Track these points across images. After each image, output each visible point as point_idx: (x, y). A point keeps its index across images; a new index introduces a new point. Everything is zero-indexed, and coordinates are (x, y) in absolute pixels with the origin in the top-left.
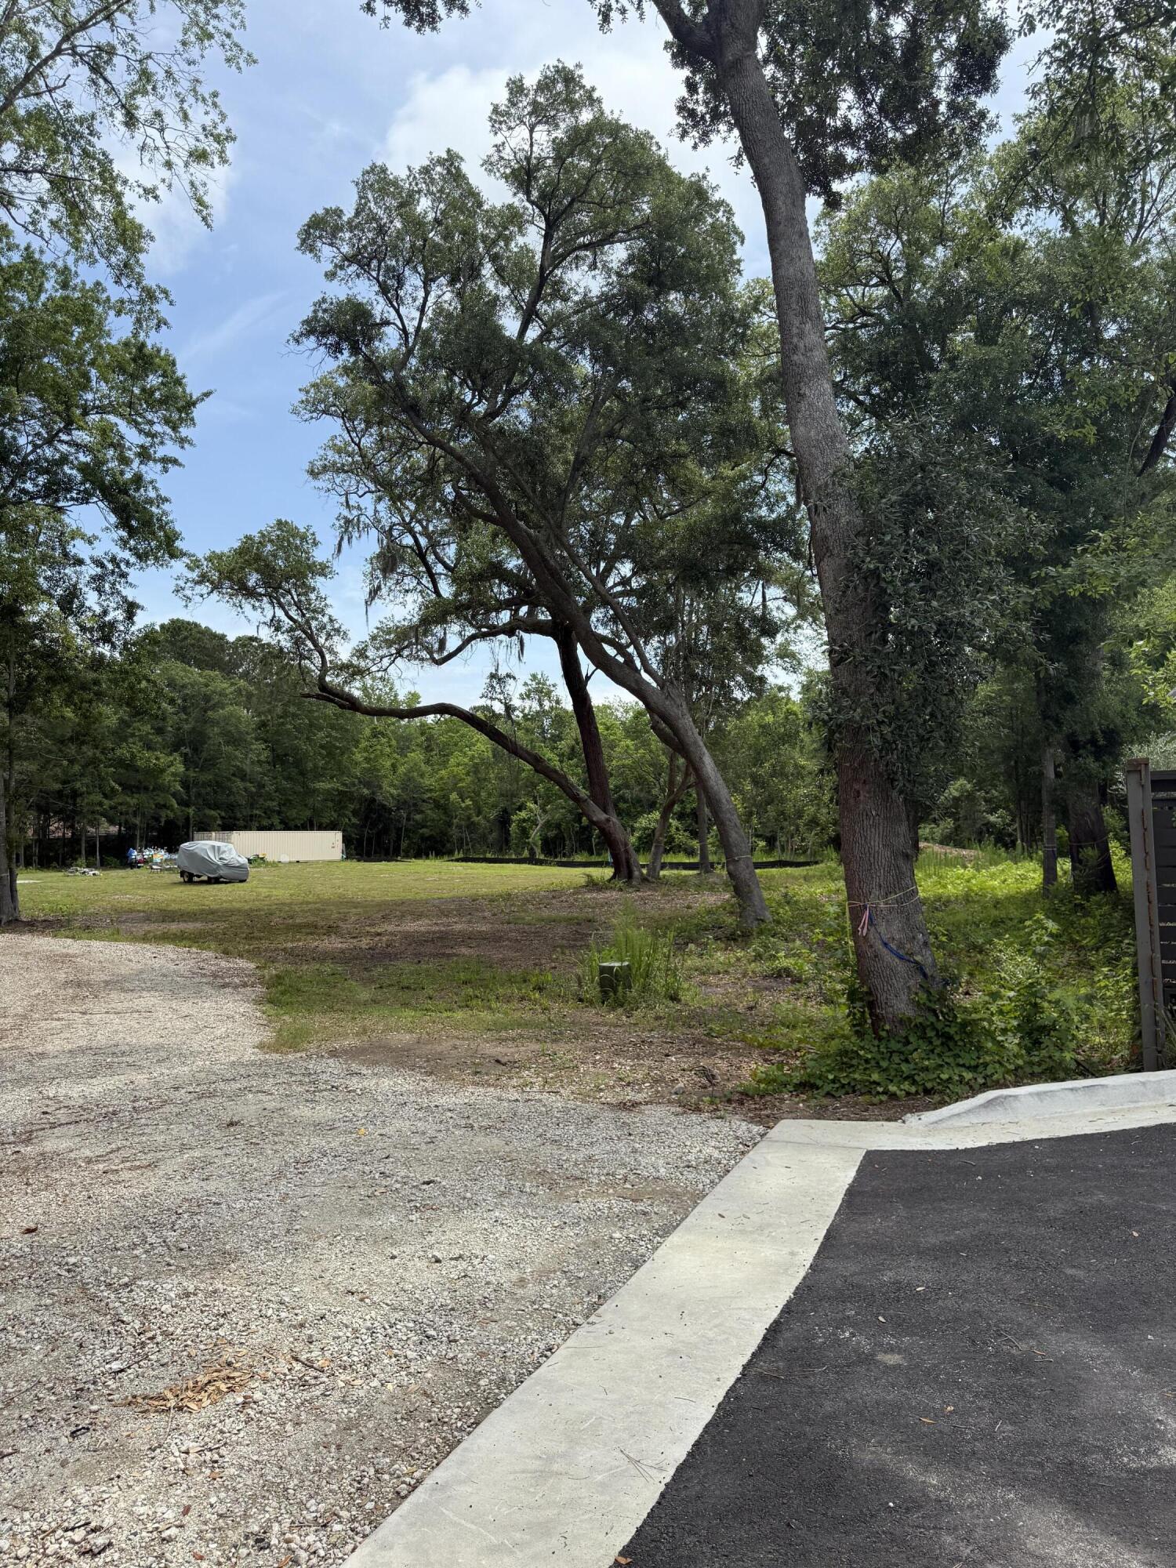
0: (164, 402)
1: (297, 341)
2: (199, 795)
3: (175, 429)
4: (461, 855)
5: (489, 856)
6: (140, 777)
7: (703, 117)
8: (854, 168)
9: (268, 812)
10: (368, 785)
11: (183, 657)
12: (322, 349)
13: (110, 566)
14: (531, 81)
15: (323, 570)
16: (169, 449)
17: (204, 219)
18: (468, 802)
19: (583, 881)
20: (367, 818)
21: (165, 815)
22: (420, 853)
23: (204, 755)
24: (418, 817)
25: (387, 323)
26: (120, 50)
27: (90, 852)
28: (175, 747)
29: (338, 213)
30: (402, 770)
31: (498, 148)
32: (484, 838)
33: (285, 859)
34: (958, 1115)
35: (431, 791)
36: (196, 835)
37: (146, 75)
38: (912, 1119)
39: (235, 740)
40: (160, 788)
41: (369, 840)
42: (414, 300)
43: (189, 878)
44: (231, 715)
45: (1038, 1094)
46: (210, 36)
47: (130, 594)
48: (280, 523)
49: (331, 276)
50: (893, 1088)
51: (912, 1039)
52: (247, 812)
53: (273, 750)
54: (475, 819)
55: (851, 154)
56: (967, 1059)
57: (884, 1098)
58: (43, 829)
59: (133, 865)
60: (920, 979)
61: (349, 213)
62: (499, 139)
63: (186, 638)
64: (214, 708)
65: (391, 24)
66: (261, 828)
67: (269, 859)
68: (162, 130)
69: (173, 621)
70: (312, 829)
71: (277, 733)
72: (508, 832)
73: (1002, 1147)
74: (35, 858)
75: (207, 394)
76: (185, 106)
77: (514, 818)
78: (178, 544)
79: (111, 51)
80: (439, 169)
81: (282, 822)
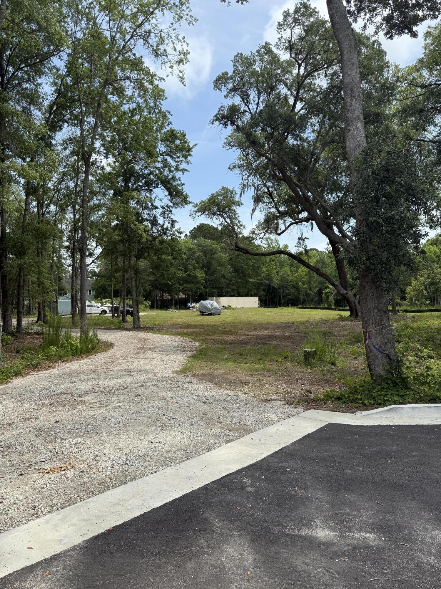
0: (181, 150)
1: (212, 123)
2: (210, 284)
3: (186, 158)
4: (301, 306)
5: (312, 306)
6: (191, 278)
7: (354, 12)
8: (423, 19)
9: (233, 290)
10: (268, 280)
11: (204, 237)
12: (221, 125)
13: (166, 208)
14: (292, 10)
15: (238, 204)
16: (183, 166)
17: (183, 83)
18: (306, 286)
19: (337, 317)
20: (268, 292)
21: (199, 291)
22: (287, 305)
23: (211, 270)
24: (287, 291)
25: (245, 111)
26: (153, 31)
27: (176, 304)
28: (202, 268)
29: (227, 73)
30: (281, 274)
31: (280, 39)
32: (313, 299)
33: (239, 307)
34: (376, 413)
35: (292, 281)
36: (209, 298)
37: (161, 38)
38: (358, 414)
39: (221, 264)
40: (198, 282)
41: (269, 300)
42: (254, 101)
43: (202, 313)
44: (219, 256)
45: (412, 408)
46: (182, 18)
47: (174, 218)
48: (224, 188)
49: (226, 96)
50: (366, 402)
51: (382, 384)
52: (226, 290)
53: (234, 268)
54: (309, 292)
55: (420, 13)
56: (401, 393)
57: (361, 405)
58: (161, 296)
59: (189, 308)
60: (388, 360)
61: (230, 73)
62: (280, 36)
63: (206, 230)
64: (214, 254)
65: (231, 4)
66: (231, 296)
67: (233, 306)
68: (167, 56)
69: (201, 224)
70: (248, 296)
71: (236, 262)
72: (321, 297)
73: (382, 426)
74: (159, 306)
75: (195, 145)
76: (175, 45)
77: (324, 291)
78: (188, 199)
79: (150, 32)
80: (262, 50)
81: (238, 294)
